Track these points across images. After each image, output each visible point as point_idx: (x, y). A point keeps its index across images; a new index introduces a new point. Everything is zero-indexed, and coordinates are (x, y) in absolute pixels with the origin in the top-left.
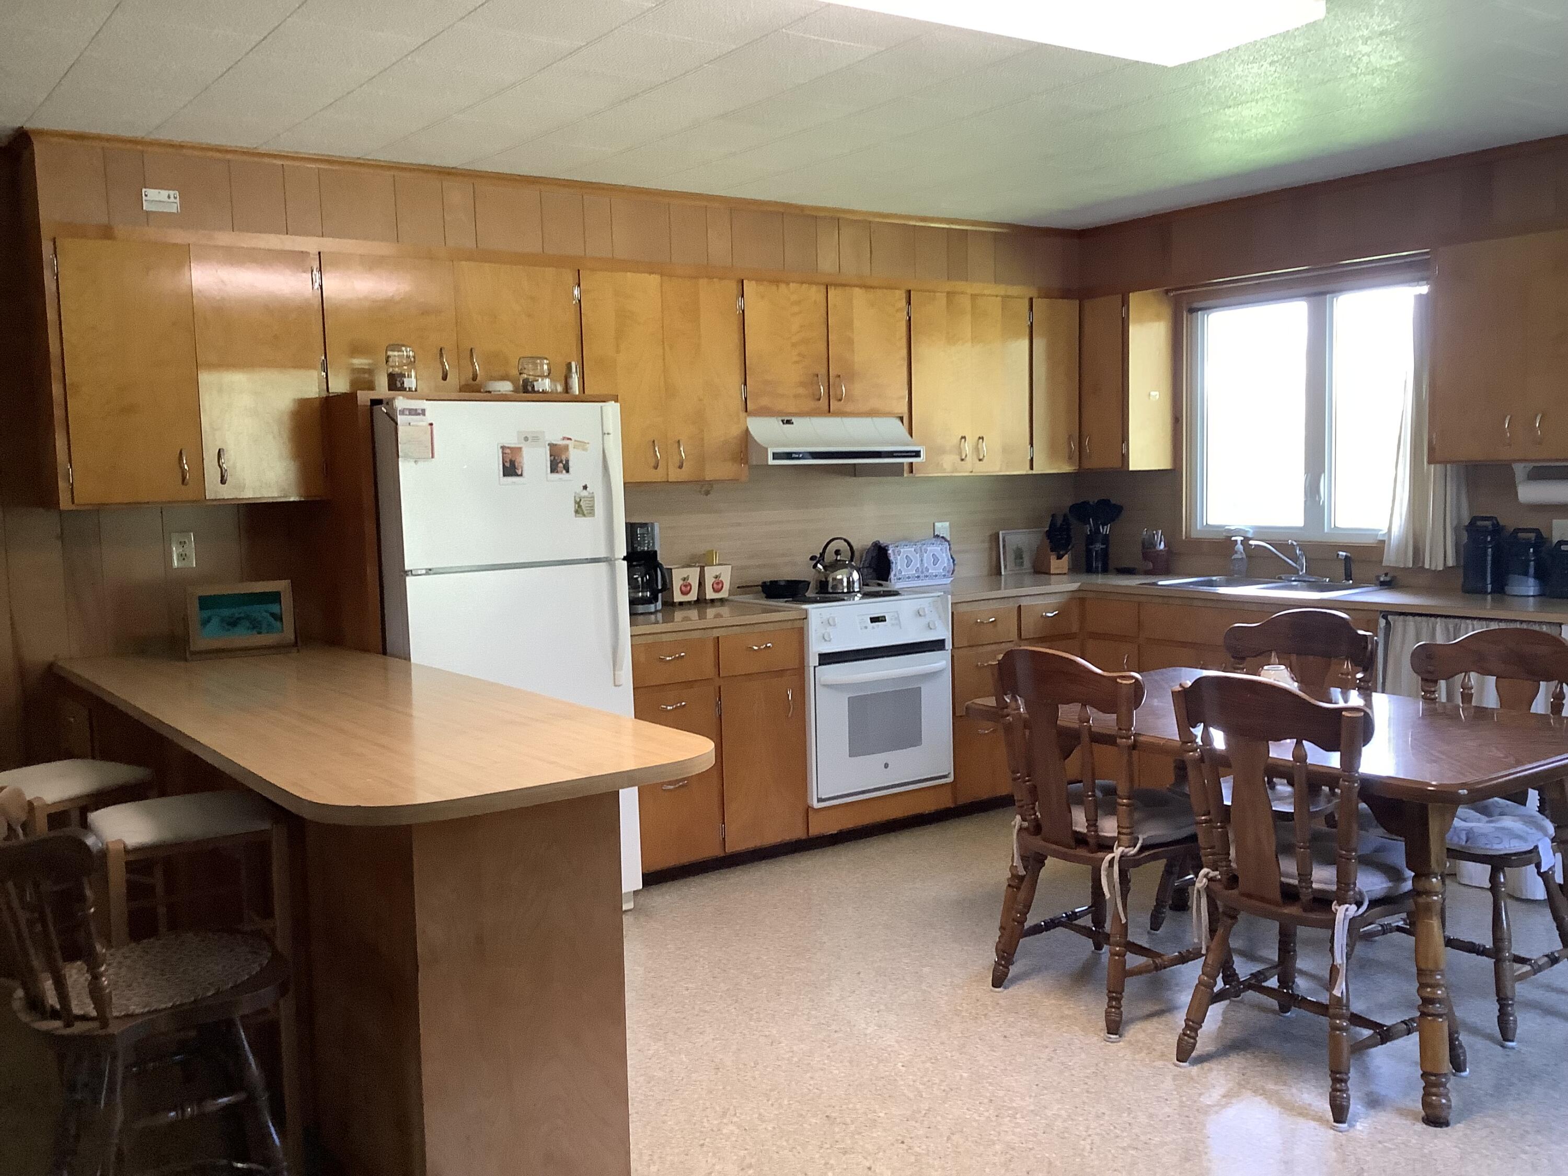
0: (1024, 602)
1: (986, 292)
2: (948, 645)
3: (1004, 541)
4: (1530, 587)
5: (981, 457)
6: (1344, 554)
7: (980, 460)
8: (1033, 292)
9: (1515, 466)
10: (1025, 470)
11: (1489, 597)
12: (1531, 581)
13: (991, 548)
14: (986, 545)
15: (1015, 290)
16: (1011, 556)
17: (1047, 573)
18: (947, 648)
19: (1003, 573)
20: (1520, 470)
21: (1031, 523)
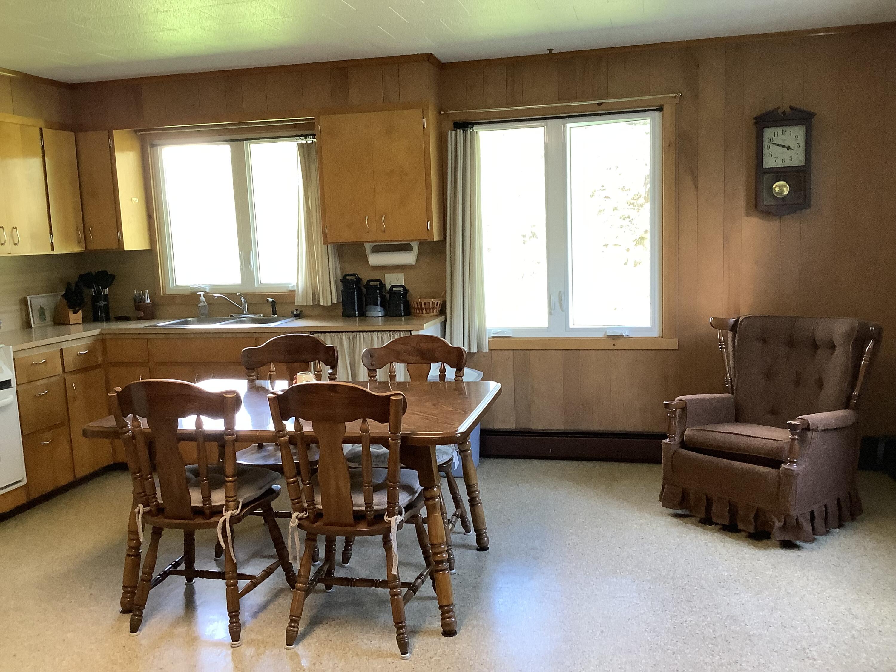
0: (64, 346)
1: (8, 120)
2: (14, 383)
3: (30, 301)
4: (378, 312)
5: (16, 242)
6: (271, 299)
7: (15, 244)
8: (42, 125)
9: (366, 245)
10: (49, 252)
11: (357, 319)
12: (379, 308)
13: (21, 309)
14: (18, 307)
15: (28, 121)
16: (37, 314)
17: (67, 324)
18: (12, 386)
19: (33, 326)
20: (368, 247)
21: (51, 289)
